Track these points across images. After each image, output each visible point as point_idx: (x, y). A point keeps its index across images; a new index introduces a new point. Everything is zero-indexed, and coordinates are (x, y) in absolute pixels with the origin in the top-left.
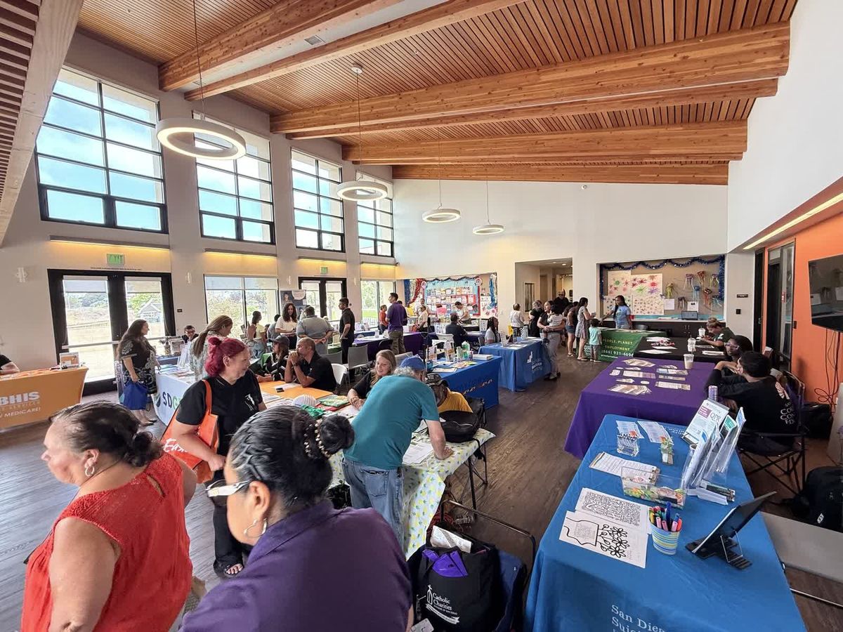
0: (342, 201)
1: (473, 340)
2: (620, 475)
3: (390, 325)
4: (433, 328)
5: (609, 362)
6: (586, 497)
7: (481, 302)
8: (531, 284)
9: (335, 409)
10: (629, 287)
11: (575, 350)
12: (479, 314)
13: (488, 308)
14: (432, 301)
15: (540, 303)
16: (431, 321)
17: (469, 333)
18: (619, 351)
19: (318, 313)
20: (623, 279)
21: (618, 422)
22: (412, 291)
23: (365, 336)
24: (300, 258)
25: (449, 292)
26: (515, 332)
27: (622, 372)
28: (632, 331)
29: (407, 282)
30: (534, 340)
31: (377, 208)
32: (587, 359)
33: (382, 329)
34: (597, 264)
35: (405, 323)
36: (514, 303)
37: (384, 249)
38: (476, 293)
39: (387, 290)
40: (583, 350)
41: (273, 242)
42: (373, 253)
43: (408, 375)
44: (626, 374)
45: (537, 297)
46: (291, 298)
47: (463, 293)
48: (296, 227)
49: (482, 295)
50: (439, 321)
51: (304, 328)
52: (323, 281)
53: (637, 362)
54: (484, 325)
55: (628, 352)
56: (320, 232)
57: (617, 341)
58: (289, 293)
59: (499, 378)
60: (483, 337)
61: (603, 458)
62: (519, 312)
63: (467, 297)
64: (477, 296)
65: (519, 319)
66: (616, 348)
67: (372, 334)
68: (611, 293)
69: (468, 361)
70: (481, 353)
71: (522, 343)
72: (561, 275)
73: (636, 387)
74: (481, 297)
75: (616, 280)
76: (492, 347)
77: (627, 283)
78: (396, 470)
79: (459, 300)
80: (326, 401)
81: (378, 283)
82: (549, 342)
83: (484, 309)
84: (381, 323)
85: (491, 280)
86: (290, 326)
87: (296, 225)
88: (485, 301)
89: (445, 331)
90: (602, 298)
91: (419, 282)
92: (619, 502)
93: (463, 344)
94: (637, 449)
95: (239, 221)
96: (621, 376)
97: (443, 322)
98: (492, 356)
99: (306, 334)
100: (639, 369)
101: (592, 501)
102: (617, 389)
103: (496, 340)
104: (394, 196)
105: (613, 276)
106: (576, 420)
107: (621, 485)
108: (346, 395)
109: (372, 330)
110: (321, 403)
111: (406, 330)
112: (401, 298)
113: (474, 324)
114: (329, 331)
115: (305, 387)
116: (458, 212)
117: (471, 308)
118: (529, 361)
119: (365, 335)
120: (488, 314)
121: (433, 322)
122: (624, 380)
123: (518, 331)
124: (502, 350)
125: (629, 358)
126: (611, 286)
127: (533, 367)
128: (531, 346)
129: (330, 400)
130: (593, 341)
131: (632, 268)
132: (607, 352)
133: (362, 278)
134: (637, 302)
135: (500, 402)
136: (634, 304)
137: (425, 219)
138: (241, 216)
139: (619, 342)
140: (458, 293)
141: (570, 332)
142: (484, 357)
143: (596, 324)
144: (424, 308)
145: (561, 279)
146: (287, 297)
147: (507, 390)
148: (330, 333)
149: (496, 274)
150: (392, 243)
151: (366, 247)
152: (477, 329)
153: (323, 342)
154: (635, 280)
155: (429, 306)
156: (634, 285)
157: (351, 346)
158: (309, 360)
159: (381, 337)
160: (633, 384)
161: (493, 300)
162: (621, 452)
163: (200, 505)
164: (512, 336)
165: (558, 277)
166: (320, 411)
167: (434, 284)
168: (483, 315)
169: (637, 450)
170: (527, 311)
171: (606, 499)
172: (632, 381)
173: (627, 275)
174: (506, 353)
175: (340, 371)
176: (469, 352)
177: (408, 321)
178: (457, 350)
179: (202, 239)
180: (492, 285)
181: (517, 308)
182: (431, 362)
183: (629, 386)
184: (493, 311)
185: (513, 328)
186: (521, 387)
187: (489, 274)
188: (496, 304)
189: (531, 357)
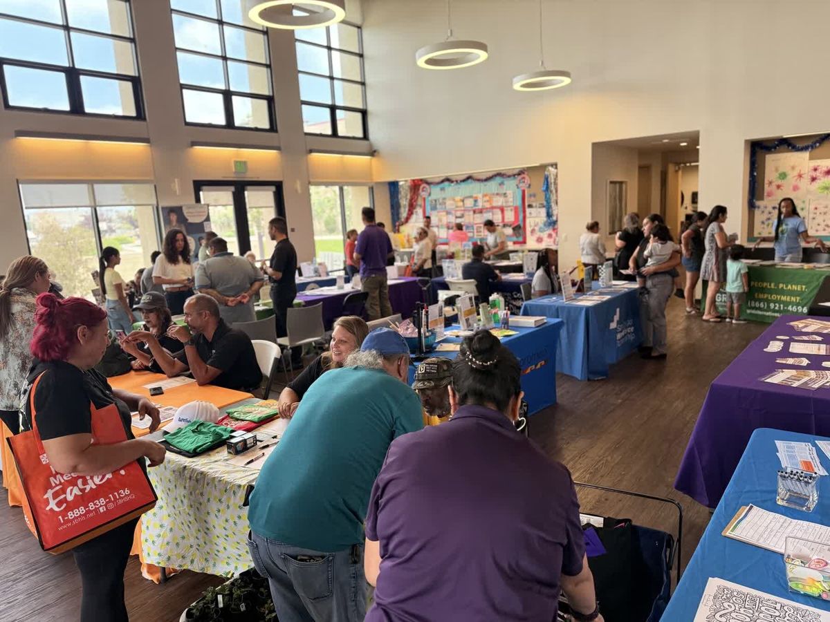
0: (266, 32)
1: (511, 291)
2: (782, 551)
3: (362, 266)
4: (440, 268)
5: (761, 322)
6: (715, 597)
7: (528, 221)
8: (621, 183)
9: (254, 425)
10: (804, 184)
11: (698, 302)
12: (524, 242)
13: (541, 230)
14: (440, 220)
15: (636, 218)
16: (438, 256)
17: (505, 277)
18: (780, 302)
19: (233, 247)
20: (793, 168)
21: (779, 443)
22: (404, 202)
23: (321, 286)
24: (194, 144)
25: (469, 203)
26: (588, 274)
27: (787, 344)
28: (806, 266)
29: (393, 186)
30: (624, 286)
31: (334, 44)
32: (721, 317)
33: (351, 271)
34: (746, 141)
35: (391, 262)
36: (589, 220)
37: (349, 125)
38: (519, 203)
39: (357, 200)
40: (713, 301)
41: (140, 116)
42: (329, 132)
43: (370, 367)
44: (795, 348)
45: (632, 206)
46: (182, 219)
47: (494, 204)
48: (183, 86)
49: (530, 206)
50: (452, 257)
51: (209, 277)
52: (239, 188)
53: (814, 325)
54: (530, 263)
55: (798, 305)
56: (228, 95)
57: (777, 285)
58: (177, 210)
59: (557, 358)
60: (528, 284)
61: (748, 519)
62: (596, 236)
63: (502, 210)
64: (520, 210)
65: (596, 249)
66: (774, 297)
67: (332, 282)
68: (769, 195)
69: (500, 328)
70: (526, 314)
71: (601, 294)
72: (678, 164)
73: (813, 374)
74: (528, 210)
75: (781, 170)
76: (546, 301)
77: (800, 176)
78: (348, 551)
79: (488, 216)
80: (238, 411)
81: (341, 190)
82: (648, 292)
83: (533, 231)
84: (349, 262)
85: (547, 179)
86: (180, 272)
87: (182, 81)
88: (535, 217)
89: (461, 275)
90: (752, 206)
91: (416, 186)
92: (778, 606)
93: (491, 298)
94: (816, 498)
95: (73, 76)
96: (785, 353)
97: (458, 258)
98: (544, 319)
99: (212, 286)
100: (819, 339)
101: (726, 605)
102: (778, 378)
103: (553, 288)
104: (364, 19)
105: (775, 163)
106: (698, 433)
107: (783, 572)
108: (277, 398)
109: (333, 276)
110: (229, 416)
111: (393, 275)
112: (383, 216)
113: (515, 260)
114: (256, 280)
115: (202, 384)
116: (483, 47)
117: (509, 231)
118: (613, 325)
119: (322, 284)
120: (540, 240)
121: (442, 258)
122: (790, 361)
123: (594, 271)
124: (563, 308)
125: (799, 317)
126: (770, 183)
127: (619, 336)
128: (618, 297)
129: (247, 409)
130: (734, 285)
131: (813, 147)
132: (757, 305)
133: (312, 180)
134: (818, 212)
135: (559, 401)
136: (812, 216)
137: (421, 62)
138: (77, 66)
139: (781, 286)
140: (487, 205)
141: (691, 269)
142: (530, 322)
143: (739, 253)
144: (423, 234)
145: (677, 171)
146: (174, 217)
147: (571, 378)
148: (257, 285)
149: (555, 165)
150: (364, 113)
151: (315, 122)
152: (519, 269)
153: (245, 301)
154: (815, 170)
155: (435, 230)
156: (813, 179)
157: (291, 306)
158: (210, 334)
159: (348, 288)
160: (808, 367)
161: (549, 215)
162: (784, 503)
163: (21, 597)
164: (582, 280)
165: (671, 168)
166: (225, 430)
167: (442, 189)
168: (532, 243)
169: (814, 497)
170: (613, 232)
171: (753, 600)
172: (805, 362)
173: (800, 161)
174: (572, 312)
175: (268, 352)
176: (502, 313)
177: (398, 258)
178: (481, 310)
179: (9, 112)
180: (548, 187)
181: (593, 227)
182: (433, 334)
183: (801, 372)
184: (550, 236)
185: (586, 265)
186: (597, 373)
187: (543, 167)
188: (555, 223)
189: (616, 318)
